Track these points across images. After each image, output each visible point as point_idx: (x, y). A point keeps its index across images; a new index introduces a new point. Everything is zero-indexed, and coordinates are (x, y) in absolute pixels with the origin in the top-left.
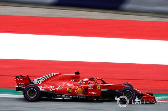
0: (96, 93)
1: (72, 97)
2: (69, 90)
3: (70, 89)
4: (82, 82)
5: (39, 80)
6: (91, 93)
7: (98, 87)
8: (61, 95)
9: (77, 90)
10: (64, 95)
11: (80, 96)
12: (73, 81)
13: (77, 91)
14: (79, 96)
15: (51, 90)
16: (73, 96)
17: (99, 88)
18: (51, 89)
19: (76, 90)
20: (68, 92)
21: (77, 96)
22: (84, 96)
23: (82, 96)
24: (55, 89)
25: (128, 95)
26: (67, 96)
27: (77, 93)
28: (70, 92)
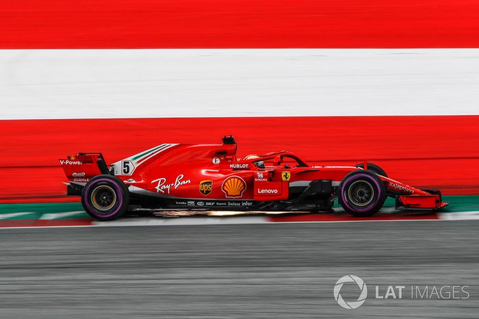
0: (276, 191)
1: (215, 204)
2: (204, 186)
3: (208, 183)
4: (240, 164)
5: (128, 163)
6: (263, 191)
7: (285, 176)
8: (186, 201)
9: (226, 184)
10: (192, 200)
11: (236, 202)
13: (225, 188)
14: (232, 202)
15: (157, 188)
16: (216, 202)
17: (287, 178)
18: (159, 185)
19: (224, 185)
20: (203, 192)
21: (227, 202)
22: (245, 202)
23: (241, 202)
24: (168, 187)
25: (361, 194)
26: (200, 204)
27: (227, 192)
28: (207, 192)
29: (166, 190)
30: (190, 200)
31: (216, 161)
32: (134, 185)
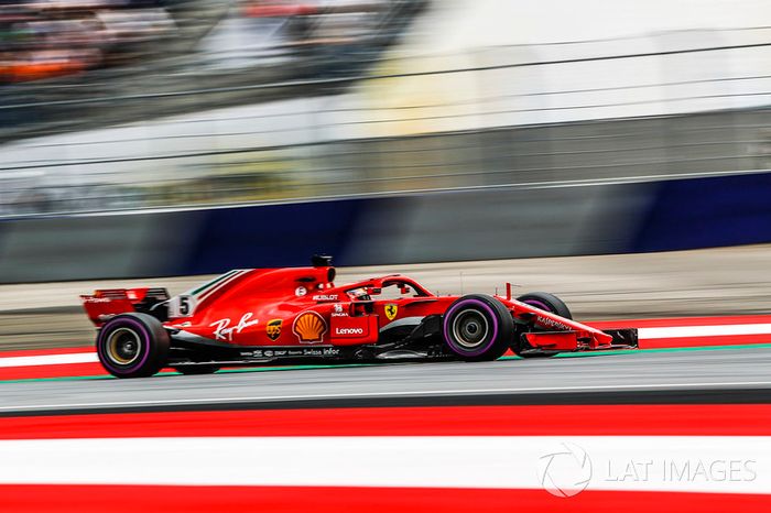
1: (287, 354)
2: (272, 327)
3: (278, 323)
4: (328, 294)
5: (186, 299)
6: (343, 331)
7: (390, 310)
8: (251, 350)
9: (299, 324)
10: (259, 349)
11: (315, 349)
12: (304, 292)
13: (298, 329)
14: (309, 349)
15: (216, 333)
16: (287, 349)
18: (219, 329)
19: (296, 325)
20: (270, 336)
21: (302, 349)
22: (328, 348)
23: (321, 349)
24: (230, 331)
25: (472, 329)
26: (268, 354)
27: (301, 335)
28: (276, 336)
29: (226, 335)
30: (256, 349)
31: (300, 292)
32: (187, 330)
